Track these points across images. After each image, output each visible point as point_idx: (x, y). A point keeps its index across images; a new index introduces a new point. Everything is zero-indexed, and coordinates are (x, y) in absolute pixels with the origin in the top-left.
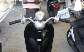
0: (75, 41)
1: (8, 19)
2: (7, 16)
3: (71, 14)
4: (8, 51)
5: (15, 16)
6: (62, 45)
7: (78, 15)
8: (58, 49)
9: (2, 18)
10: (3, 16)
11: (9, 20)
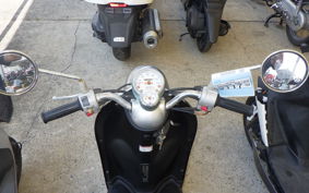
0: (267, 145)
1: (31, 32)
2: (27, 18)
3: (273, 16)
4: (41, 161)
5: (57, 18)
6: (224, 144)
7: (297, 23)
8: (209, 158)
9: (9, 27)
10: (14, 19)
11: (37, 35)
